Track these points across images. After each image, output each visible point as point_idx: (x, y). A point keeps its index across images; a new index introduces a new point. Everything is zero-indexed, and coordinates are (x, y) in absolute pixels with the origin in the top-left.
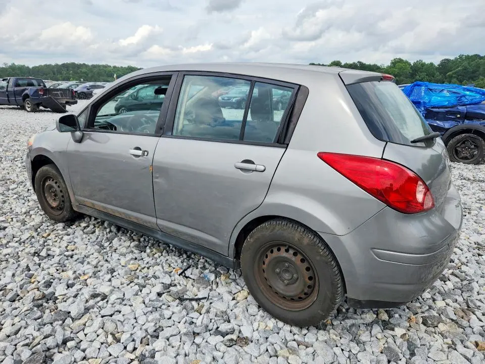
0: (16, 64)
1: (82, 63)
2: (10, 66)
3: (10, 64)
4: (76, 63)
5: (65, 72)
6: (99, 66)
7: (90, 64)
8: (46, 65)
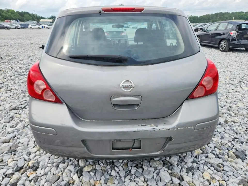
0: (193, 16)
1: (226, 12)
2: (190, 17)
3: (190, 16)
4: (223, 12)
5: (215, 18)
6: (236, 13)
7: (231, 12)
8: (206, 15)
